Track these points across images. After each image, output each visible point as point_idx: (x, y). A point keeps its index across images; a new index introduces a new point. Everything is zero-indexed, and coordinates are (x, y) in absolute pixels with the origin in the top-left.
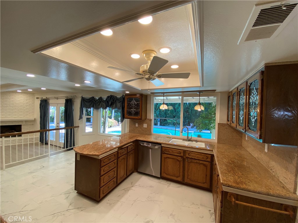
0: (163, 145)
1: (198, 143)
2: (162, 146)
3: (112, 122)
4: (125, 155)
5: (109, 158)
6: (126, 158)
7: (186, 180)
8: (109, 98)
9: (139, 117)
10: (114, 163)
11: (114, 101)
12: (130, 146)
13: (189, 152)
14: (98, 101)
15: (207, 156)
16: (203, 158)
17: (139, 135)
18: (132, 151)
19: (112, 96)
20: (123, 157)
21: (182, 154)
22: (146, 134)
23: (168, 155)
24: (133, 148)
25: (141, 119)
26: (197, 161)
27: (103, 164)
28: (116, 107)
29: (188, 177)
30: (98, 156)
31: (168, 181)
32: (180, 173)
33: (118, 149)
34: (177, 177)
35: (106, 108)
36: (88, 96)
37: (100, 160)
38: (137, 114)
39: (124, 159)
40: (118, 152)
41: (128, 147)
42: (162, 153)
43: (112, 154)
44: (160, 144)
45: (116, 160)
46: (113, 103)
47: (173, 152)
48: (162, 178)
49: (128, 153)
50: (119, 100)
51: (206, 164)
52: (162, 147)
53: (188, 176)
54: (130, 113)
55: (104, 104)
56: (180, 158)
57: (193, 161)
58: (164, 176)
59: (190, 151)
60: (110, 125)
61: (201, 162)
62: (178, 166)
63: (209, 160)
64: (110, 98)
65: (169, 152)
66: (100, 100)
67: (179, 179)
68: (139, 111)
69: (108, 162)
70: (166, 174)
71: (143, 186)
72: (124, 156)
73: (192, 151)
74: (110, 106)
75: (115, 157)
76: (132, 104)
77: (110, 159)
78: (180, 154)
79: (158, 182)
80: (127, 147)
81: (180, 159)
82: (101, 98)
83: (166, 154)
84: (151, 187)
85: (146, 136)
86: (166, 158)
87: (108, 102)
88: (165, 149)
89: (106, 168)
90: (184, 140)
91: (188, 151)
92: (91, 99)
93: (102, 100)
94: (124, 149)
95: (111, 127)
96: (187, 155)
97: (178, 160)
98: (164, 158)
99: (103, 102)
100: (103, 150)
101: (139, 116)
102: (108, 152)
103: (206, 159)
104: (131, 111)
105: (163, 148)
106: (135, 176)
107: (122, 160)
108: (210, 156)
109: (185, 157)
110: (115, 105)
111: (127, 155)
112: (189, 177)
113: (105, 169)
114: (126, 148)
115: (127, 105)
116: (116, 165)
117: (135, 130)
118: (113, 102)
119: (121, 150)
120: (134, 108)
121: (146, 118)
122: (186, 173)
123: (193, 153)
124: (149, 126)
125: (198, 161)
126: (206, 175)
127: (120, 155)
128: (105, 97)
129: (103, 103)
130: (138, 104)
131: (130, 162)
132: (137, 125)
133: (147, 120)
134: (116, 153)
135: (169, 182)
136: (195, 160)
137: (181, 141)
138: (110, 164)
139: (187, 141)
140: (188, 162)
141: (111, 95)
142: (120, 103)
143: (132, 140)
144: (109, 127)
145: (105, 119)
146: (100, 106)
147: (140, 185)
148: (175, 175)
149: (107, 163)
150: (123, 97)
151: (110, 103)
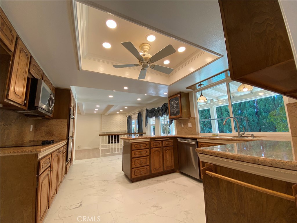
0: (199, 140)
4: (159, 148)
5: (140, 145)
6: (162, 151)
10: (146, 151)
12: (166, 141)
14: (157, 111)
18: (169, 147)
19: (166, 104)
22: (192, 134)
24: (172, 145)
27: (133, 148)
33: (150, 140)
35: (162, 116)
36: (150, 108)
37: (131, 144)
39: (158, 151)
40: (150, 143)
45: (148, 149)
49: (163, 147)
69: (139, 148)
75: (147, 145)
76: (174, 105)
80: (162, 141)
82: (158, 108)
87: (163, 110)
88: (202, 145)
89: (137, 153)
92: (152, 110)
94: (157, 142)
99: (160, 111)
101: (180, 114)
102: (138, 139)
104: (173, 111)
105: (199, 143)
107: (155, 151)
115: (170, 106)
116: (148, 154)
117: (181, 131)
119: (154, 142)
120: (175, 108)
124: (194, 125)
127: (152, 146)
128: (161, 107)
131: (168, 158)
132: (183, 126)
133: (191, 118)
138: (141, 150)
139: (239, 137)
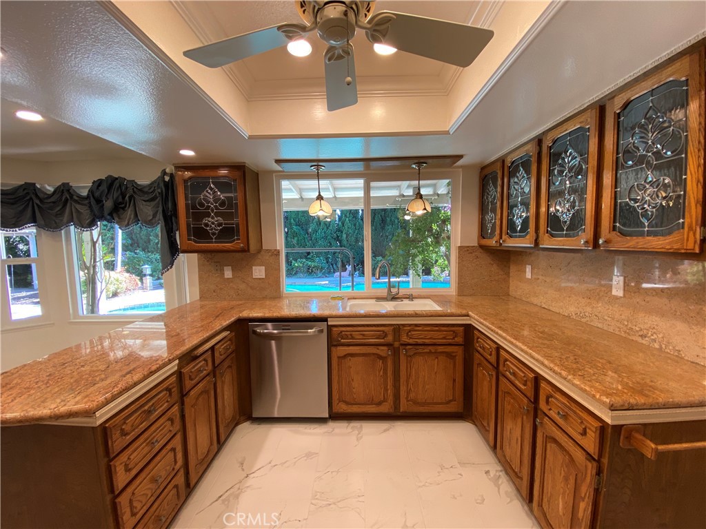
0: (331, 321)
1: (416, 301)
2: (329, 323)
3: (117, 280)
4: (208, 378)
5: (146, 408)
6: (212, 386)
7: (404, 407)
8: (104, 187)
9: (239, 244)
10: (168, 419)
11: (124, 198)
12: (220, 344)
13: (409, 328)
14: (52, 199)
15: (454, 332)
16: (444, 338)
17: (240, 302)
18: (229, 358)
19: (117, 179)
20: (201, 385)
21: (390, 338)
22: (265, 298)
23: (351, 348)
24: (233, 347)
25: (245, 250)
26: (430, 348)
27: (117, 442)
28: (137, 220)
29: (407, 398)
30: (89, 413)
31: (351, 420)
32: (386, 390)
33: (179, 365)
34: (379, 404)
35: (91, 224)
37: (104, 431)
38: (228, 233)
39: (205, 392)
40: (179, 374)
41: (217, 347)
42: (332, 343)
43: (160, 388)
44: (323, 319)
45: (176, 408)
46: (121, 203)
47: (363, 335)
48: (335, 416)
49: (214, 367)
50: (147, 193)
51: (453, 352)
52: (330, 327)
53: (408, 392)
54: (200, 233)
55: (84, 210)
56: (385, 348)
57: (420, 351)
58: (342, 410)
59: (410, 325)
60: (112, 288)
61: (441, 349)
62: (381, 373)
63: (459, 340)
64: (110, 187)
65: (353, 338)
66: (62, 195)
67: (385, 408)
68: (238, 225)
69: (144, 425)
70: (347, 403)
71: (283, 464)
72: (204, 382)
73: (416, 325)
74: (111, 214)
75: (170, 395)
76: (208, 202)
77: (149, 412)
78: (383, 338)
79: (324, 433)
80: (212, 348)
81: (383, 351)
83: (343, 345)
84: (309, 455)
85: (268, 302)
86: (345, 356)
87: (99, 201)
88: (341, 332)
89: (137, 455)
90: (379, 299)
91: (404, 325)
93: (71, 196)
94: (201, 359)
95: (115, 294)
96: (405, 339)
97: (380, 357)
98: (339, 357)
99: (76, 202)
100: (108, 381)
101: (238, 239)
102: (136, 384)
103: (454, 338)
104: (207, 225)
105: (335, 329)
106: (246, 434)
107: (197, 399)
108: (462, 328)
109: (397, 344)
110: (129, 212)
111: (214, 376)
112: (412, 395)
113: (132, 457)
114: (210, 352)
115: (187, 205)
116: (178, 425)
117: (221, 289)
118: (120, 200)
119: (193, 364)
120: (217, 215)
121: (260, 250)
122: (403, 389)
123: (420, 328)
124: (273, 272)
125: (432, 349)
126: (454, 380)
127: (188, 384)
128: (83, 185)
129: (78, 206)
130: (230, 199)
131: (226, 397)
132: (228, 273)
133: (262, 253)
134: (174, 379)
135: (356, 424)
136: (426, 347)
137: (373, 301)
138: (153, 428)
139: (388, 300)
140: (407, 356)
141: (110, 177)
142: (153, 203)
143: (226, 323)
144: (108, 298)
145: (94, 267)
146: (65, 219)
147: (273, 464)
148: (372, 400)
149: (138, 431)
150: (165, 181)
151: (109, 204)
